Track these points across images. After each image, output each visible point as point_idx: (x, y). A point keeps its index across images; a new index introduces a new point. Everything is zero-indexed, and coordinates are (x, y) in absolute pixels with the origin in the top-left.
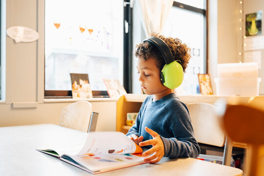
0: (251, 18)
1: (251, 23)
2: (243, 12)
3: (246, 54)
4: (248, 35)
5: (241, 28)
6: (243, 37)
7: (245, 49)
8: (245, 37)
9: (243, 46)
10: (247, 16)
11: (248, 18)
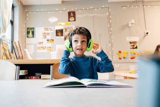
0: (29, 30)
1: (29, 32)
2: (26, 26)
3: (27, 46)
4: (28, 37)
5: (25, 33)
6: (26, 38)
7: (27, 43)
8: (27, 38)
9: (26, 41)
10: (28, 28)
11: (28, 29)
